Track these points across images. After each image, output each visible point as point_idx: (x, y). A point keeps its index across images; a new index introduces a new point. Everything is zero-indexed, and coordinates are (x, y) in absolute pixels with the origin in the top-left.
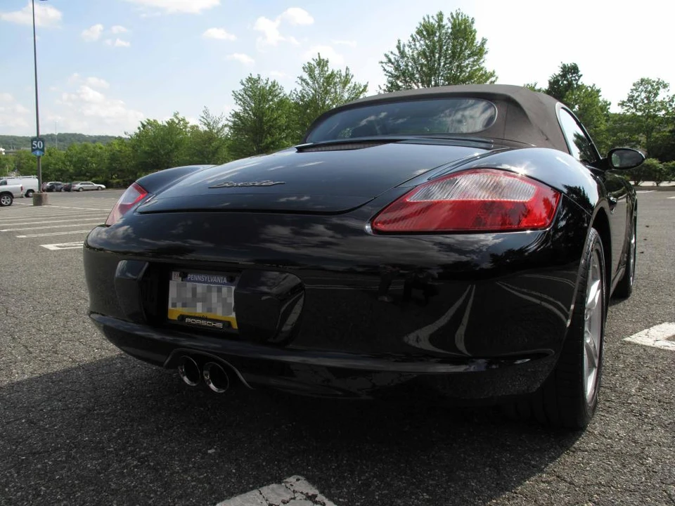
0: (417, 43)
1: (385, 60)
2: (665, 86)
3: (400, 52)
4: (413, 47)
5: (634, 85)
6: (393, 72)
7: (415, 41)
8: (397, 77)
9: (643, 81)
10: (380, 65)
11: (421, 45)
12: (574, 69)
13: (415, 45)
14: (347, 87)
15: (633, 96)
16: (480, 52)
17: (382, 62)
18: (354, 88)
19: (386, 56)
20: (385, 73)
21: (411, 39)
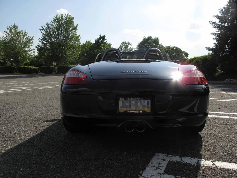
0: (54, 24)
1: (42, 29)
2: (130, 45)
3: (47, 26)
4: (52, 25)
5: (121, 43)
6: (45, 33)
7: (53, 23)
8: (46, 35)
9: (124, 43)
10: (40, 30)
11: (55, 25)
12: (104, 37)
13: (53, 24)
14: (25, 37)
15: (121, 47)
16: (75, 29)
17: (40, 29)
18: (28, 38)
19: (42, 27)
20: (42, 33)
21: (51, 22)
